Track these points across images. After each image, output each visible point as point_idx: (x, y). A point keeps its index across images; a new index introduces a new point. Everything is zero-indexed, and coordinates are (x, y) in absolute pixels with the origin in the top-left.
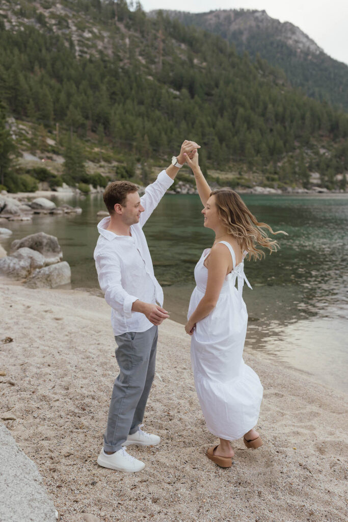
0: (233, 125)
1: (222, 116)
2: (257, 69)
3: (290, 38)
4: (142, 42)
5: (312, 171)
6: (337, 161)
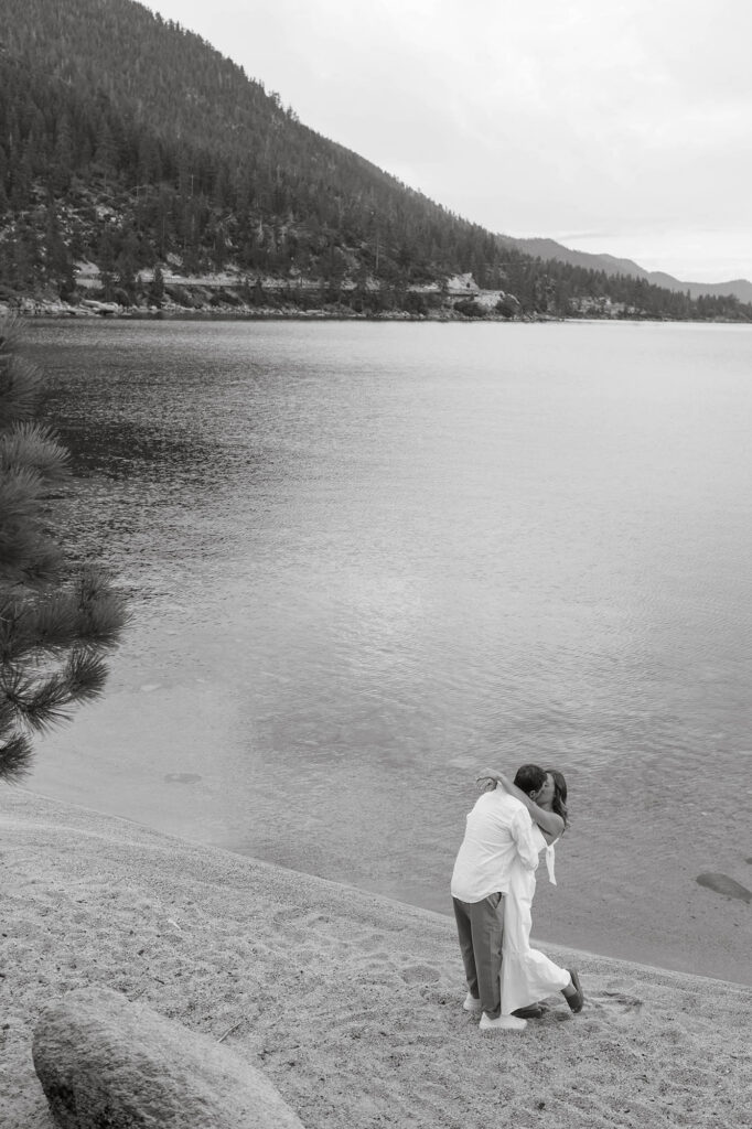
5: (80, 259)
6: (139, 238)
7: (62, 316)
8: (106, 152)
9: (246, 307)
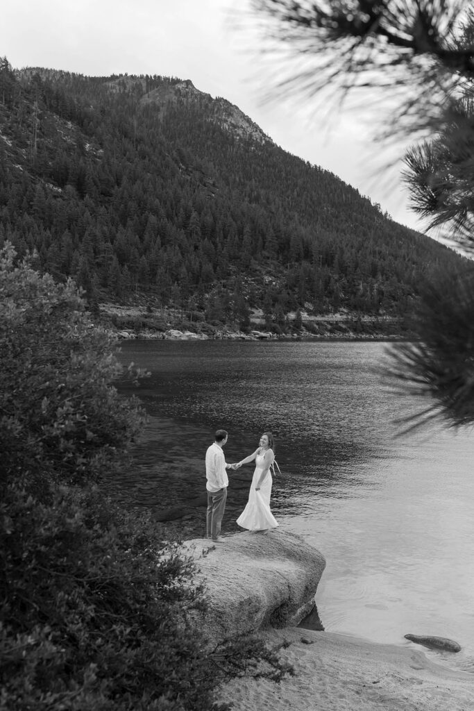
0: (141, 238)
1: (124, 225)
2: (176, 161)
3: (226, 121)
4: (8, 117)
5: (254, 307)
6: (289, 294)
7: (238, 340)
8: (271, 245)
9: (351, 334)
